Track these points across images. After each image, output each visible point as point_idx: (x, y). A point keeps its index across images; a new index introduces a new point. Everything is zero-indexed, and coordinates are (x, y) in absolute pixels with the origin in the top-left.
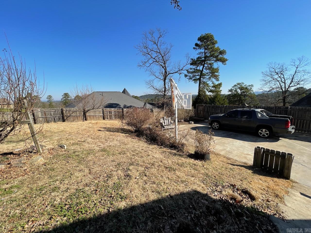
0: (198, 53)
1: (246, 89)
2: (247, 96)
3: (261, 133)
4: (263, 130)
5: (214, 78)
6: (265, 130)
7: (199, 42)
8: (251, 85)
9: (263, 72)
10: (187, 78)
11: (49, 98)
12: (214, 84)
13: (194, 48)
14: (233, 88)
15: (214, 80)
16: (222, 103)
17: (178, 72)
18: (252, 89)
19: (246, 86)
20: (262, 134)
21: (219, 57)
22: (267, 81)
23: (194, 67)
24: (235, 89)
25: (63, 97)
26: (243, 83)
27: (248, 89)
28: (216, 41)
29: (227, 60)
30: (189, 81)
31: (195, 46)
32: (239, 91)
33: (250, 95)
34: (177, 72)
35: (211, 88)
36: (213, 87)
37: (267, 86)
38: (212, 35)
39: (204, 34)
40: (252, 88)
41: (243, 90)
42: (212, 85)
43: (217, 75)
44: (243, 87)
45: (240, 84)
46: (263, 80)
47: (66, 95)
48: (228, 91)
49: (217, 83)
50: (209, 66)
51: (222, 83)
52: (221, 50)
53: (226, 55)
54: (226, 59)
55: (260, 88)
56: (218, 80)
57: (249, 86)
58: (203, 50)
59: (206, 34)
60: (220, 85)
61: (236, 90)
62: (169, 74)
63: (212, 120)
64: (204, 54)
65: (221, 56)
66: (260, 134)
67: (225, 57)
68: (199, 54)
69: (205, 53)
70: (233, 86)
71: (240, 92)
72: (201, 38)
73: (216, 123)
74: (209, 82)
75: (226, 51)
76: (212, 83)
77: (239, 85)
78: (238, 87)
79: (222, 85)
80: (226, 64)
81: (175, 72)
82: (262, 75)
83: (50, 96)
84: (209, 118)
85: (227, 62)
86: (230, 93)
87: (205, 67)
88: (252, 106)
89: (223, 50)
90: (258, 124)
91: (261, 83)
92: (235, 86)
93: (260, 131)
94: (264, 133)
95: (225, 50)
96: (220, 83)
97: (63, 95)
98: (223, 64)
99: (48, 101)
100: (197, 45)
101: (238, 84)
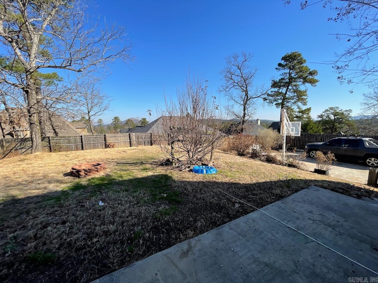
0: (281, 73)
1: (342, 115)
2: (343, 123)
3: (369, 162)
4: (372, 159)
5: (300, 102)
6: (374, 159)
7: (283, 62)
8: (348, 110)
9: (364, 95)
10: (267, 102)
11: (100, 122)
12: (300, 109)
13: (276, 69)
14: (324, 114)
15: (300, 104)
16: (315, 131)
17: (261, 96)
18: (351, 115)
19: (342, 111)
20: (371, 163)
21: (308, 78)
22: (370, 105)
23: (276, 89)
24: (326, 115)
25: (113, 121)
26: (338, 108)
27: (345, 115)
28: (305, 60)
29: (318, 82)
30: (269, 105)
31: (277, 67)
32: (332, 117)
33: (347, 122)
34: (259, 96)
35: (296, 113)
36: (300, 112)
37: (370, 111)
38: (300, 54)
39: (289, 53)
40: (350, 113)
41: (338, 115)
42: (298, 110)
43: (304, 99)
44: (338, 113)
45: (333, 108)
46: (365, 103)
47: (116, 118)
48: (317, 117)
49: (304, 108)
50: (294, 88)
51: (311, 108)
52: (311, 70)
53: (317, 76)
54: (317, 80)
55: (360, 113)
56: (305, 104)
57: (346, 111)
58: (287, 71)
59: (293, 52)
60: (309, 109)
61: (329, 116)
62: (250, 98)
63: (310, 148)
64: (288, 75)
65: (311, 77)
66: (368, 164)
67: (316, 77)
68: (282, 75)
69: (290, 74)
70: (324, 111)
71: (334, 118)
72: (286, 57)
73: (314, 152)
74: (295, 106)
75: (318, 71)
76: (297, 107)
77: (333, 110)
78: (331, 112)
79: (311, 109)
80: (316, 86)
81: (257, 96)
82: (363, 97)
83: (100, 120)
84: (306, 146)
85: (317, 84)
86: (320, 119)
87: (289, 90)
88: (356, 135)
89: (313, 70)
90: (366, 153)
91: (362, 107)
92: (327, 110)
93: (368, 160)
94: (373, 162)
95: (316, 70)
96: (309, 108)
97: (113, 119)
98: (312, 86)
99: (98, 125)
100: (280, 65)
101: (331, 109)
